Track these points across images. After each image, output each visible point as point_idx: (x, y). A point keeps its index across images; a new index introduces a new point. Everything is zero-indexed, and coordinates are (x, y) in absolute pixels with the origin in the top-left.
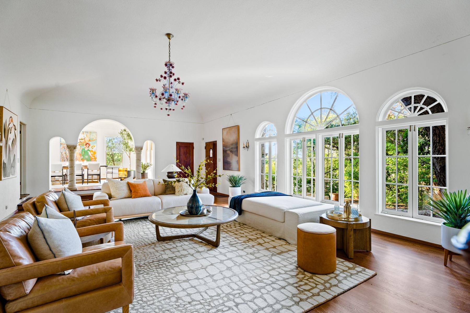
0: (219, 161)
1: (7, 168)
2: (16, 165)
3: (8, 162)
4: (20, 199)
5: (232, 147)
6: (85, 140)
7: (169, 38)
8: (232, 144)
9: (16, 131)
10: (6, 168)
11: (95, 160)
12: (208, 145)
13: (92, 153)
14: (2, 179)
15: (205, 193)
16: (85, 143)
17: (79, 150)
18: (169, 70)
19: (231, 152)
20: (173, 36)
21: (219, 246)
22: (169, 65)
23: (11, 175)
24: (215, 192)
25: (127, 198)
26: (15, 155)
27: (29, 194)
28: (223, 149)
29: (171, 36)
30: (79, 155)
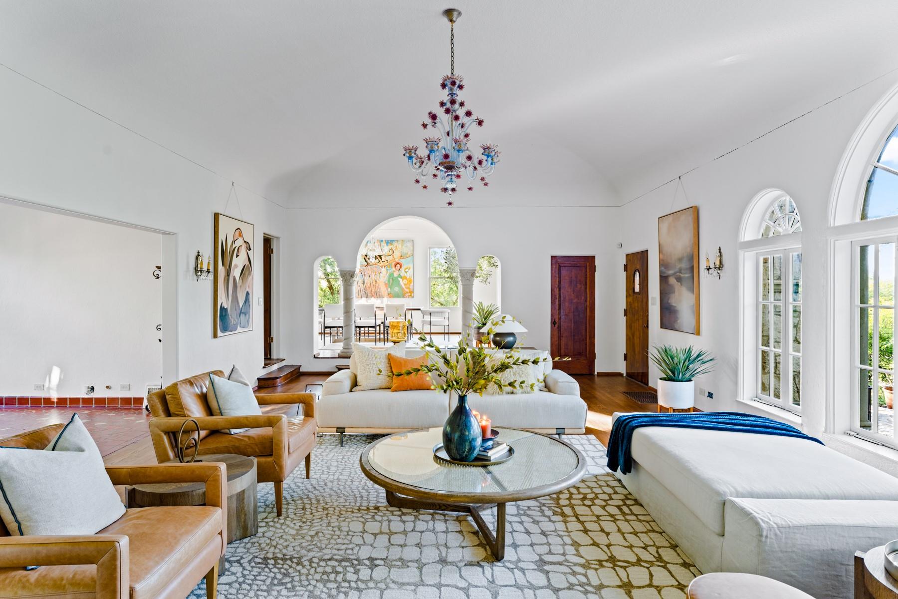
0: (652, 305)
1: (230, 317)
2: (251, 311)
3: (231, 307)
4: (264, 368)
5: (679, 266)
6: (394, 256)
7: (451, 21)
8: (680, 260)
9: (250, 253)
10: (227, 317)
11: (411, 295)
12: (630, 260)
13: (405, 281)
14: (219, 335)
15: (565, 394)
16: (394, 263)
17: (384, 277)
18: (452, 96)
19: (678, 281)
20: (460, 14)
21: (504, 559)
22: (451, 83)
23: (238, 327)
24: (644, 384)
25: (380, 389)
26: (248, 294)
27: (284, 359)
28: (660, 272)
29: (455, 14)
30: (384, 286)
